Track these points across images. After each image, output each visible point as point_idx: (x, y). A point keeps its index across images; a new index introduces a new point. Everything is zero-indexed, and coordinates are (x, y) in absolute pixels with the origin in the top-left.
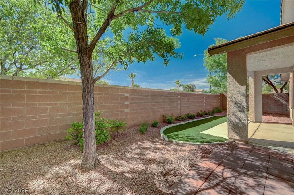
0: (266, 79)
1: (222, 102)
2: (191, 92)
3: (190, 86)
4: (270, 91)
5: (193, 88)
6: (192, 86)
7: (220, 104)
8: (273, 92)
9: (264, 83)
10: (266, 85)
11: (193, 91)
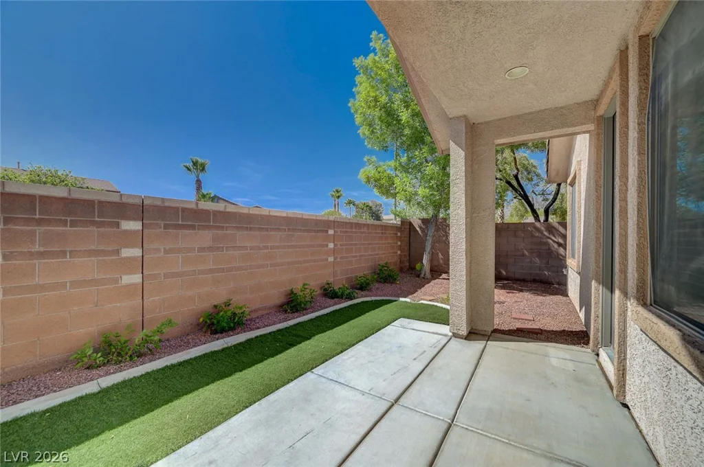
0: (514, 183)
1: (407, 248)
2: (371, 221)
3: (371, 204)
4: (522, 216)
5: (379, 210)
6: (376, 206)
7: (399, 252)
8: (530, 219)
9: (510, 194)
10: (515, 200)
11: (378, 218)
